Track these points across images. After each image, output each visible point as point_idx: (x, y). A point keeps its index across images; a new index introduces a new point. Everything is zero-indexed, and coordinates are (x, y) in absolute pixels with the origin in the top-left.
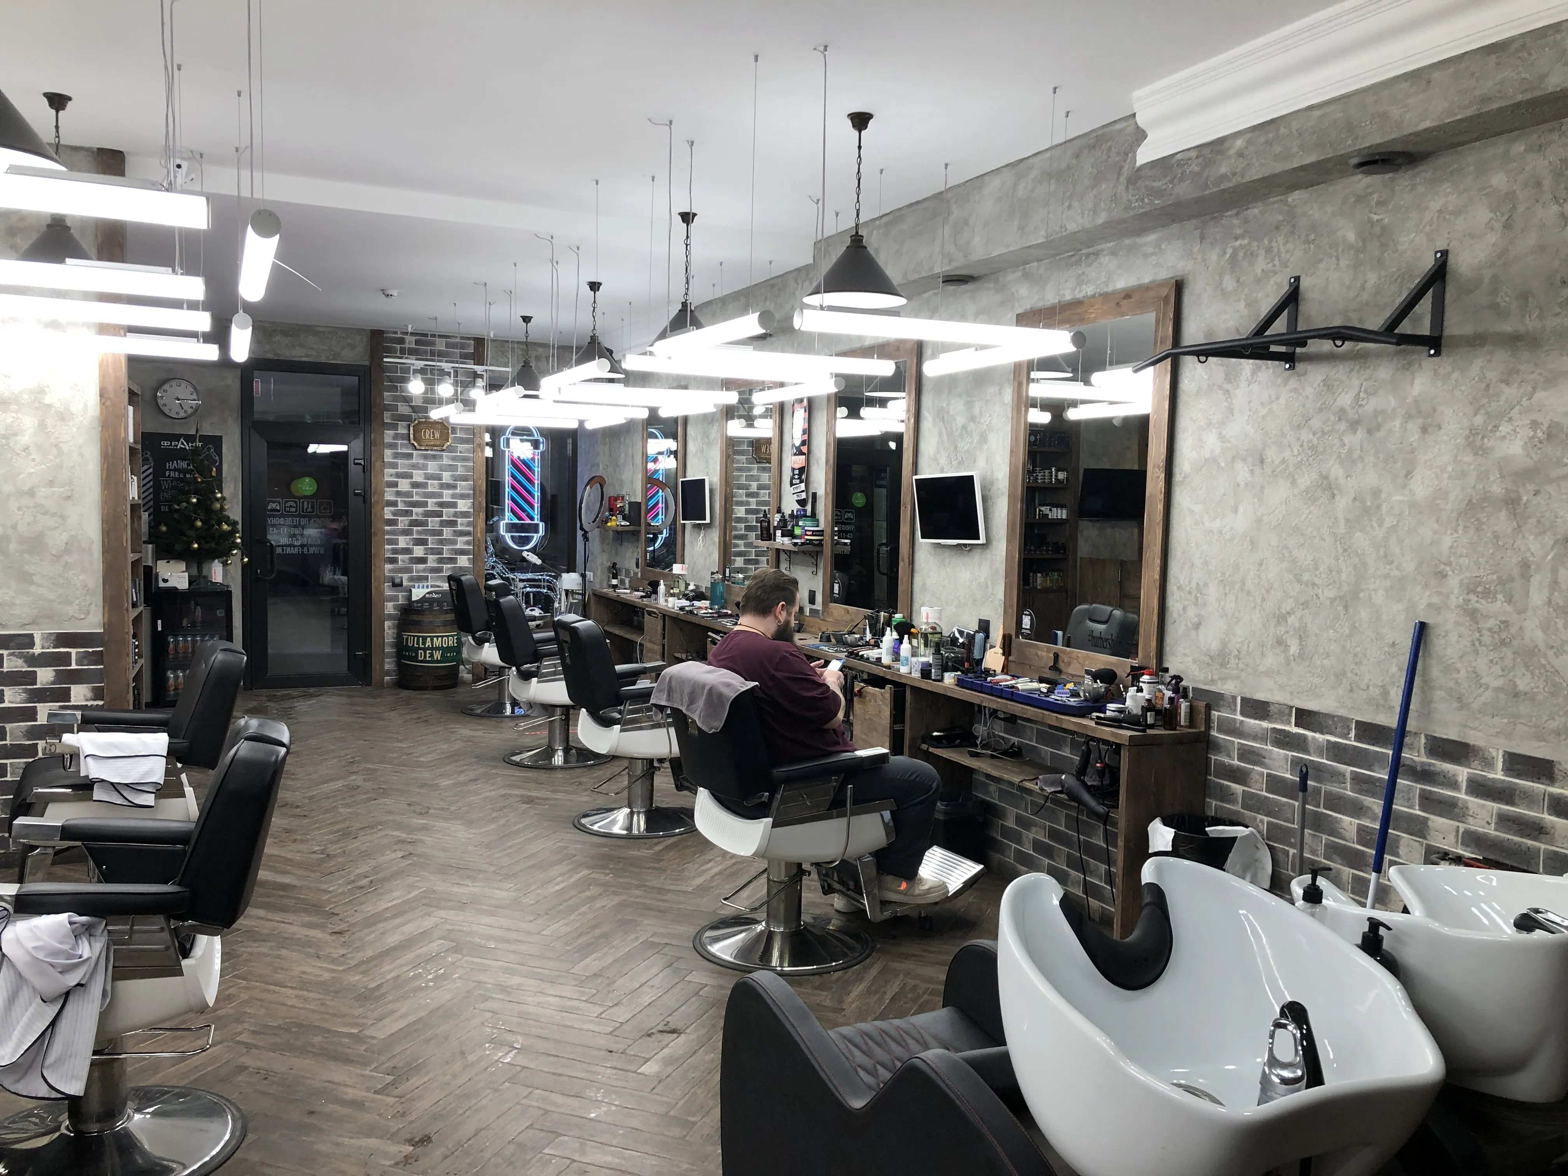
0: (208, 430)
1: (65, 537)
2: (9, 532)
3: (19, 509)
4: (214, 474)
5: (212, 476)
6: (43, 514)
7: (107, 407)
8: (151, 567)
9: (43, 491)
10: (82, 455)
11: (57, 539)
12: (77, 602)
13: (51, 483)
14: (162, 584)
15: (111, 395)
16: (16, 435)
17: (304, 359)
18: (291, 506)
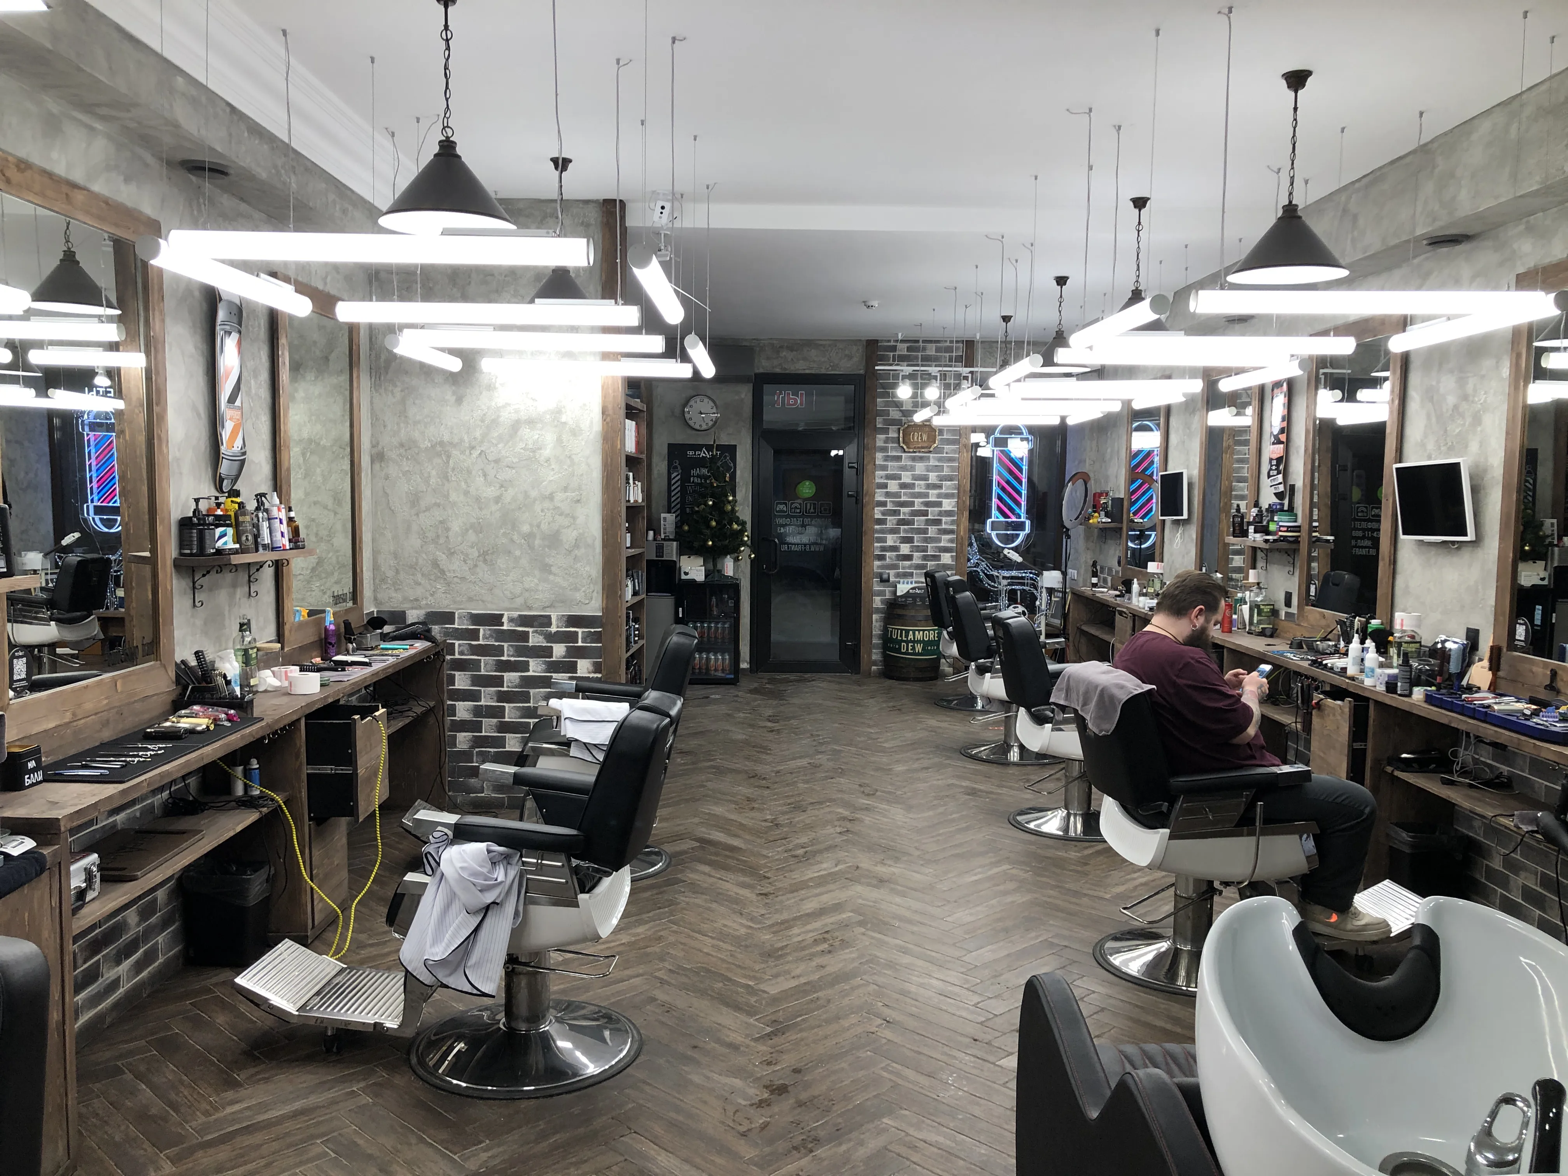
0: (724, 440)
1: (575, 534)
2: (535, 530)
3: (542, 511)
4: (727, 479)
5: (725, 481)
6: (561, 515)
7: (607, 423)
8: (675, 562)
9: (560, 496)
10: (588, 465)
11: (569, 536)
12: (583, 589)
13: (565, 489)
14: (683, 577)
15: (611, 412)
16: (540, 449)
17: (807, 372)
18: (796, 508)
